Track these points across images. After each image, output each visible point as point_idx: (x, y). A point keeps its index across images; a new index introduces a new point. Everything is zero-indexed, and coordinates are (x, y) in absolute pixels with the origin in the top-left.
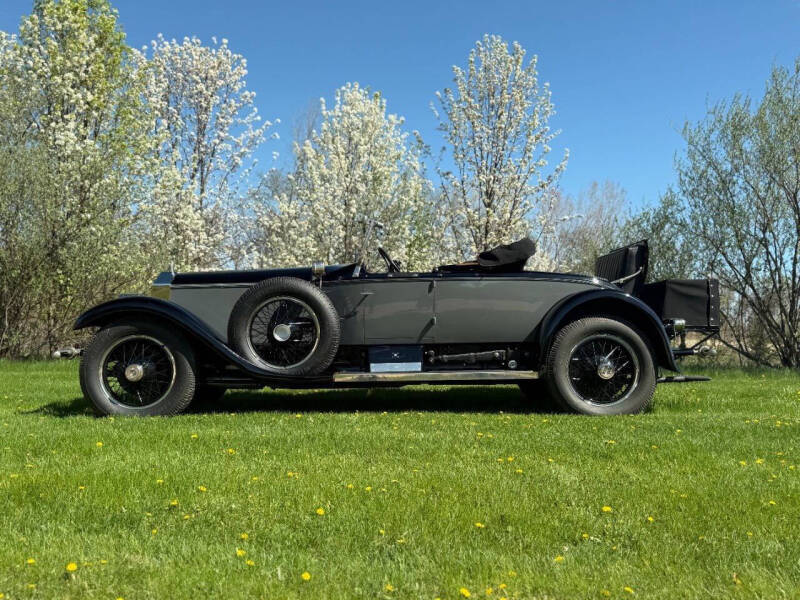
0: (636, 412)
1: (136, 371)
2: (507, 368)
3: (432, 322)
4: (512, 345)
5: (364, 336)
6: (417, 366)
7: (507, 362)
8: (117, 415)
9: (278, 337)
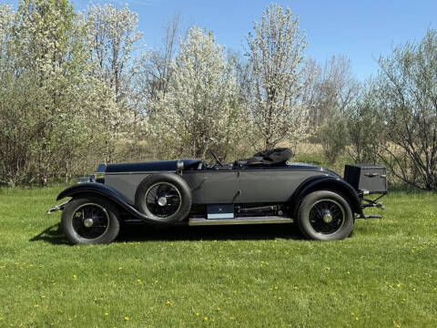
0: (342, 238)
1: (89, 222)
2: (277, 215)
3: (239, 193)
4: (280, 203)
5: (204, 200)
6: (231, 215)
7: (277, 212)
8: (81, 244)
9: (160, 204)
